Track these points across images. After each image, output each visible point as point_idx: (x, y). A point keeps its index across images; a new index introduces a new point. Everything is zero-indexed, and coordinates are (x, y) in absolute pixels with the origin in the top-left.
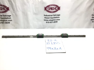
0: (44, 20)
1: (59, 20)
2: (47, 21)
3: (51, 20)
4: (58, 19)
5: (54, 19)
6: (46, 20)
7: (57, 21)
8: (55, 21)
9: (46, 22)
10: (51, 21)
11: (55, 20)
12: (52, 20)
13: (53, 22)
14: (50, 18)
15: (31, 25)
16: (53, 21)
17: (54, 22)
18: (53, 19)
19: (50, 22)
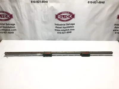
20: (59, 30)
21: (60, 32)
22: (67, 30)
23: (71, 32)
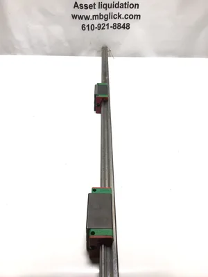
0: (74, 17)
1: (138, 17)
2: (86, 22)
3: (100, 17)
4: (134, 12)
5: (115, 11)
6: (81, 17)
7: (128, 21)
8: (117, 21)
9: (83, 27)
10: (102, 21)
11: (119, 16)
12: (106, 18)
13: (111, 25)
14: (97, 6)
15: (19, 36)
16: (111, 22)
17: (116, 26)
18: (109, 11)
19: (99, 27)
20: (87, 18)
21: (90, 22)
22: (113, 17)
23: (127, 27)
